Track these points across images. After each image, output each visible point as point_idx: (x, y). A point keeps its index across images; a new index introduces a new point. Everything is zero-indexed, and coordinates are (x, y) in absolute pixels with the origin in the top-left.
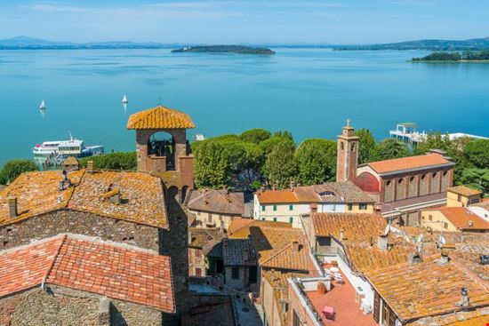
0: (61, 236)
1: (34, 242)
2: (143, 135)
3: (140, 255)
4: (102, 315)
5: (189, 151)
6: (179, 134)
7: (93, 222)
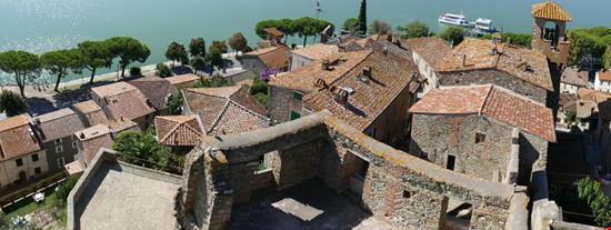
0: (489, 85)
1: (473, 85)
2: (540, 21)
3: (535, 106)
4: (514, 139)
5: (566, 39)
6: (560, 24)
7: (510, 81)
